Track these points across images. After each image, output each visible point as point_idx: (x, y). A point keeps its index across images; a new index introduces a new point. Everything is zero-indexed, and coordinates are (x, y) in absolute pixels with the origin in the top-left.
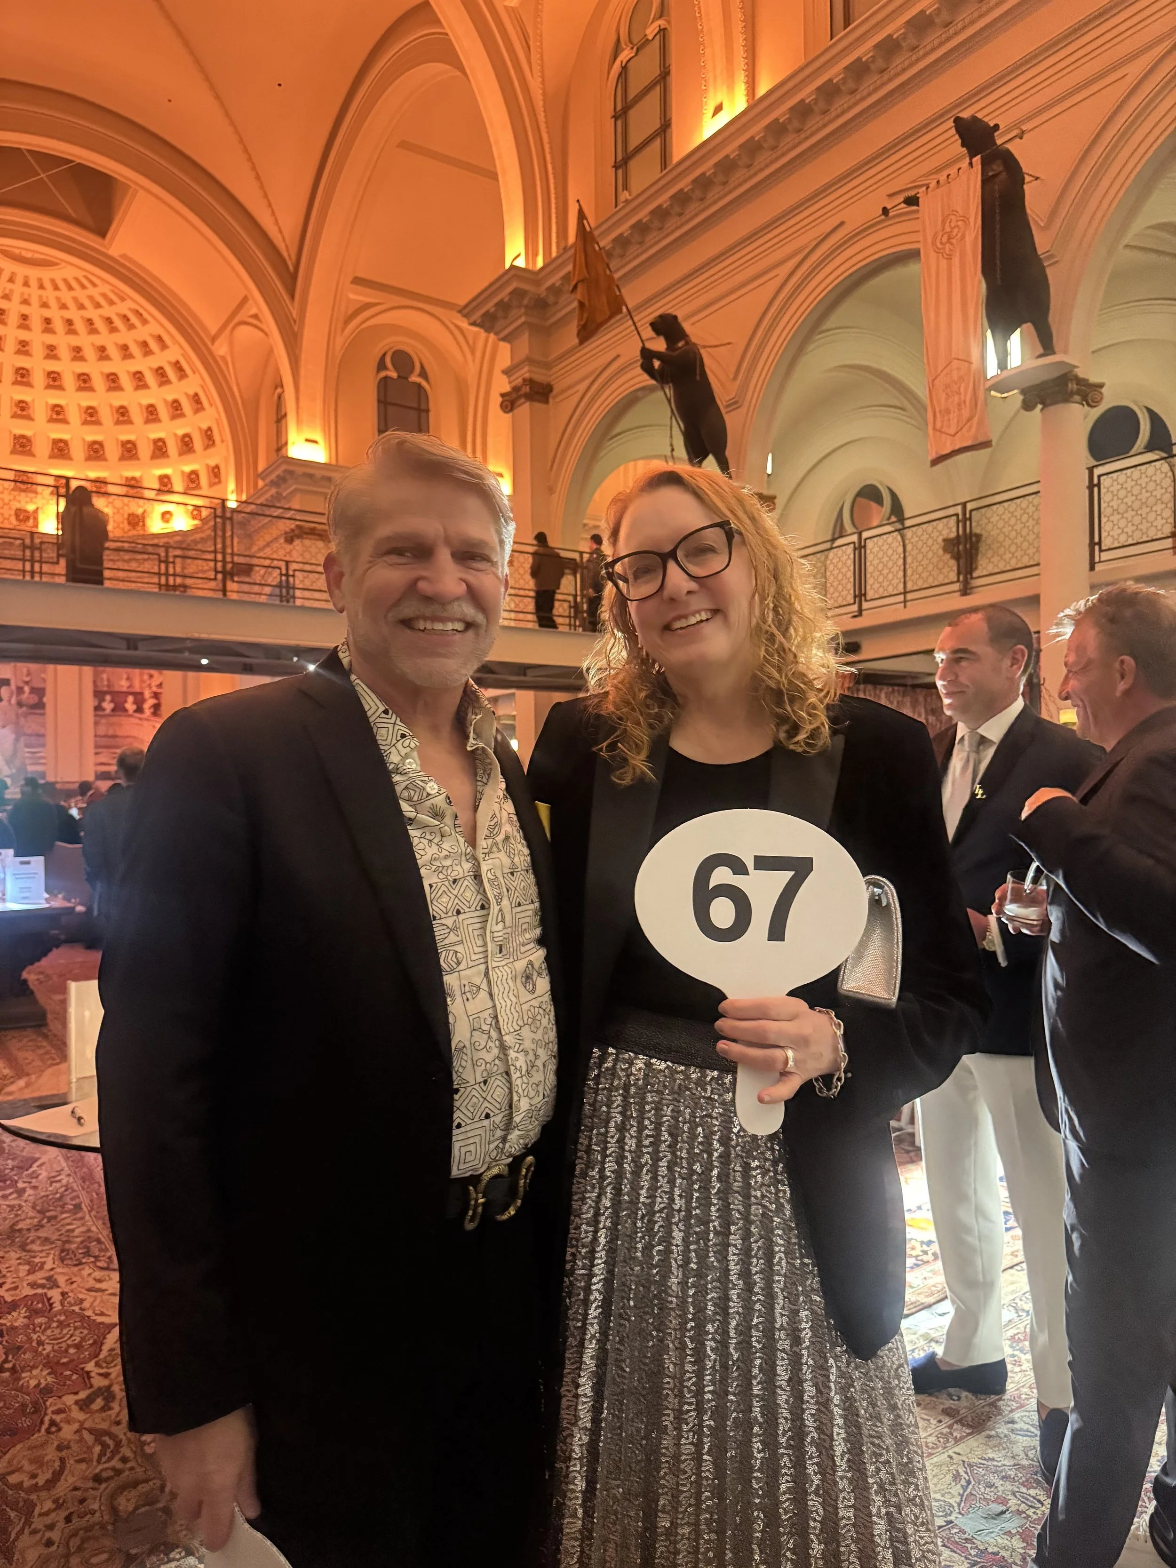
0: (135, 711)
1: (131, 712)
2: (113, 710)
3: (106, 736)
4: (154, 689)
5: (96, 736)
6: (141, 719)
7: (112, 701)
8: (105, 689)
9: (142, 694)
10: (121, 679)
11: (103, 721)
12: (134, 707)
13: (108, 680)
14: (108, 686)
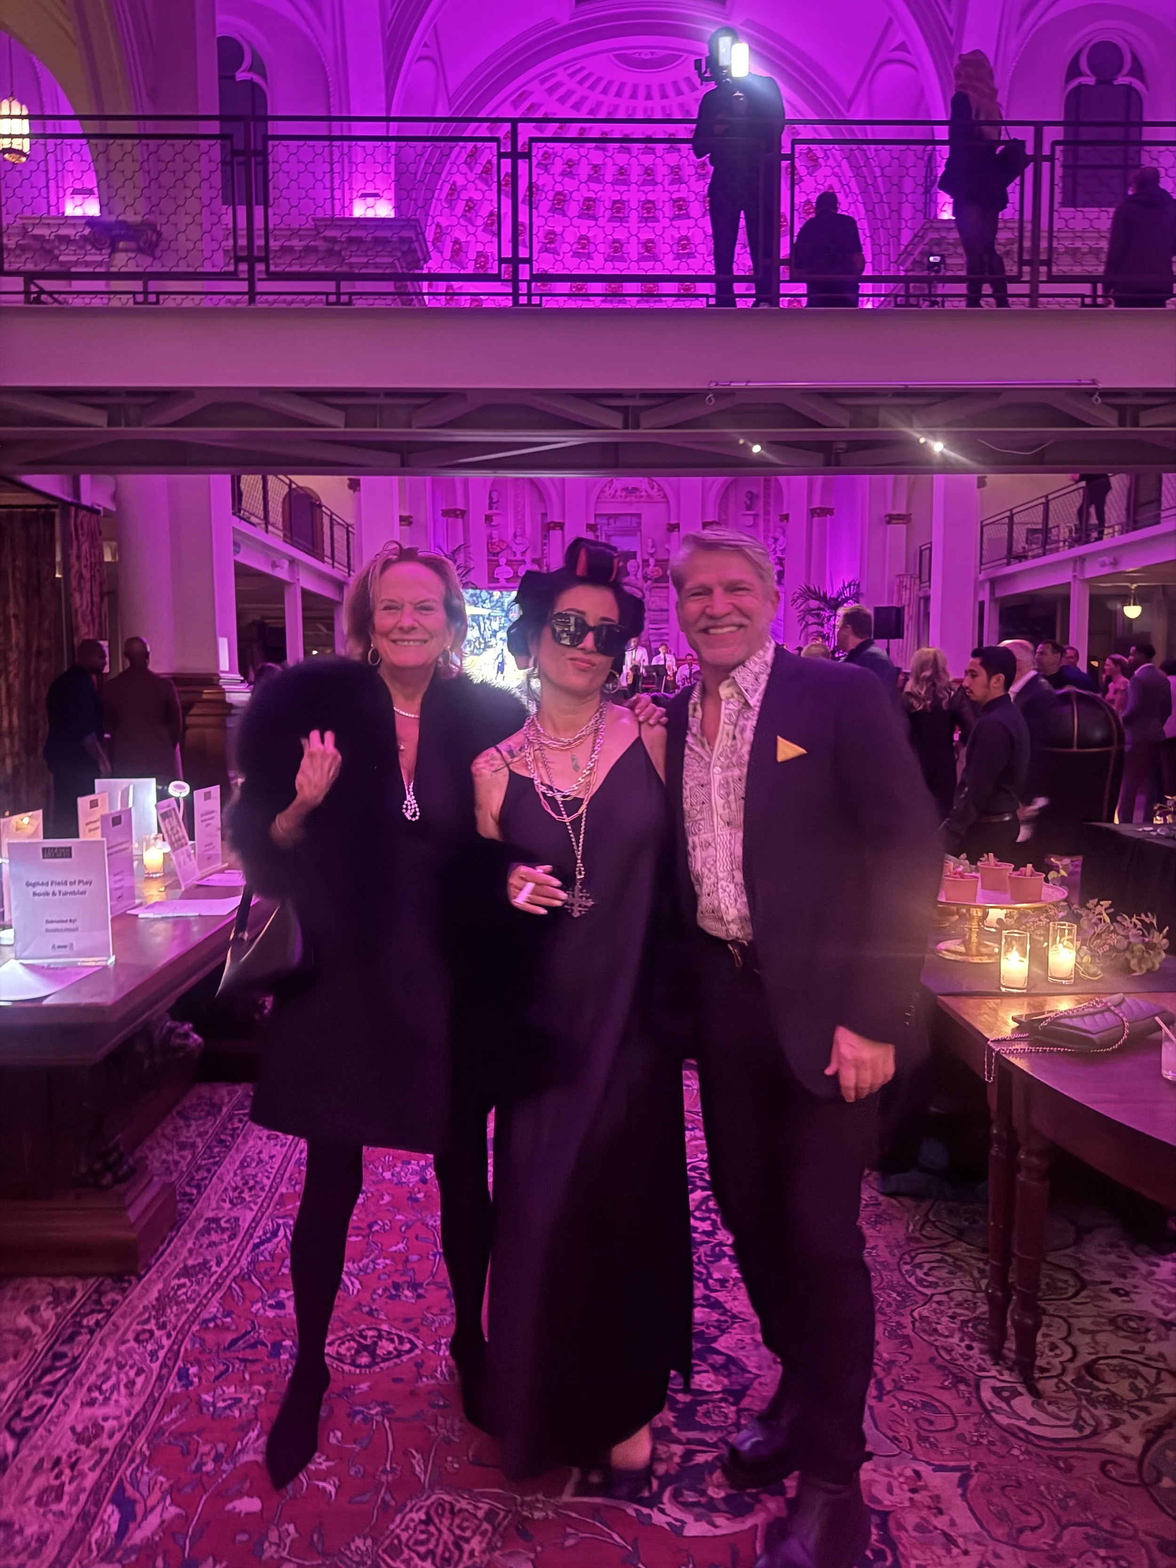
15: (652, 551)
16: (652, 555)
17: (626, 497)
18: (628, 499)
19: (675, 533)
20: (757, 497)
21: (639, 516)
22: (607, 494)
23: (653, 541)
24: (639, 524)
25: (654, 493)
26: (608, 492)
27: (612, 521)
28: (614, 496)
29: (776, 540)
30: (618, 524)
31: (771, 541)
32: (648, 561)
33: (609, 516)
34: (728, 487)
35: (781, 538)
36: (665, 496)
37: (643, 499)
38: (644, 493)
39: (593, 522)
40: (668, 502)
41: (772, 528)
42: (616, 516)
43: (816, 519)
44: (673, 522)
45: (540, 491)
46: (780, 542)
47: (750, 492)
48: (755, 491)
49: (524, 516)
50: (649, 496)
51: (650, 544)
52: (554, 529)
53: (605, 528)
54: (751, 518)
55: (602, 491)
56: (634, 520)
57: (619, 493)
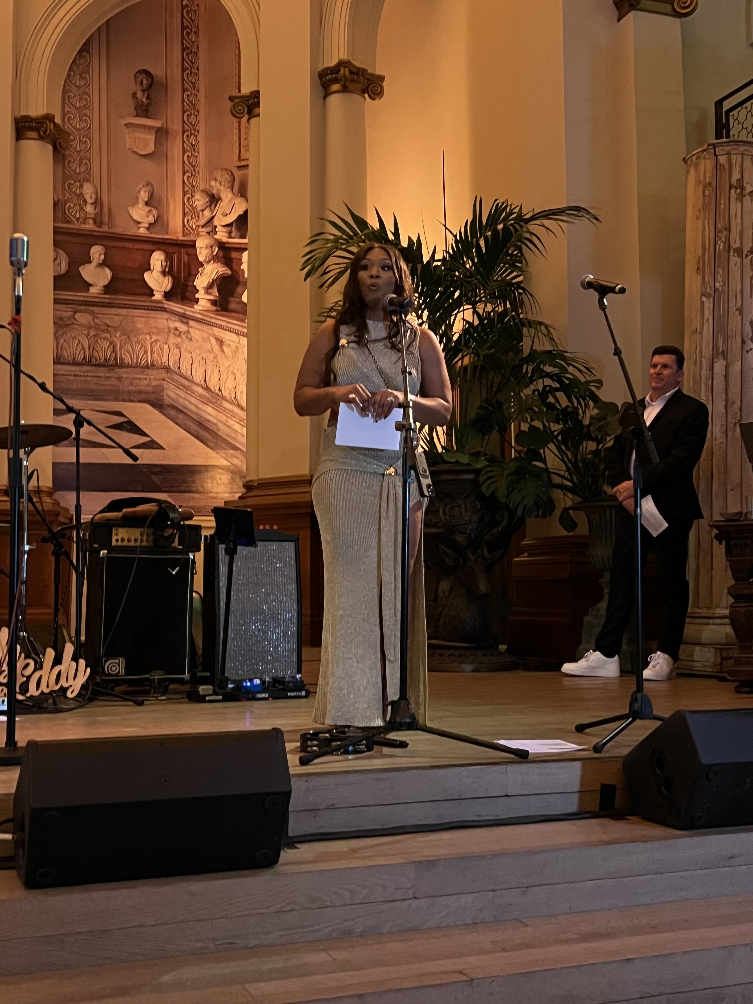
0: (168, 295)
1: (158, 296)
2: (107, 289)
3: (89, 362)
4: (222, 235)
5: (58, 361)
6: (184, 318)
7: (104, 264)
8: (90, 226)
9: (192, 245)
10: (135, 203)
11: (83, 318)
12: (167, 284)
13: (98, 202)
14: (97, 221)
20: (164, 86)
29: (214, 200)
31: (200, 201)
34: (85, 49)
35: (226, 196)
41: (201, 168)
43: (335, 100)
46: (223, 206)
47: (145, 72)
48: (158, 71)
54: (151, 138)
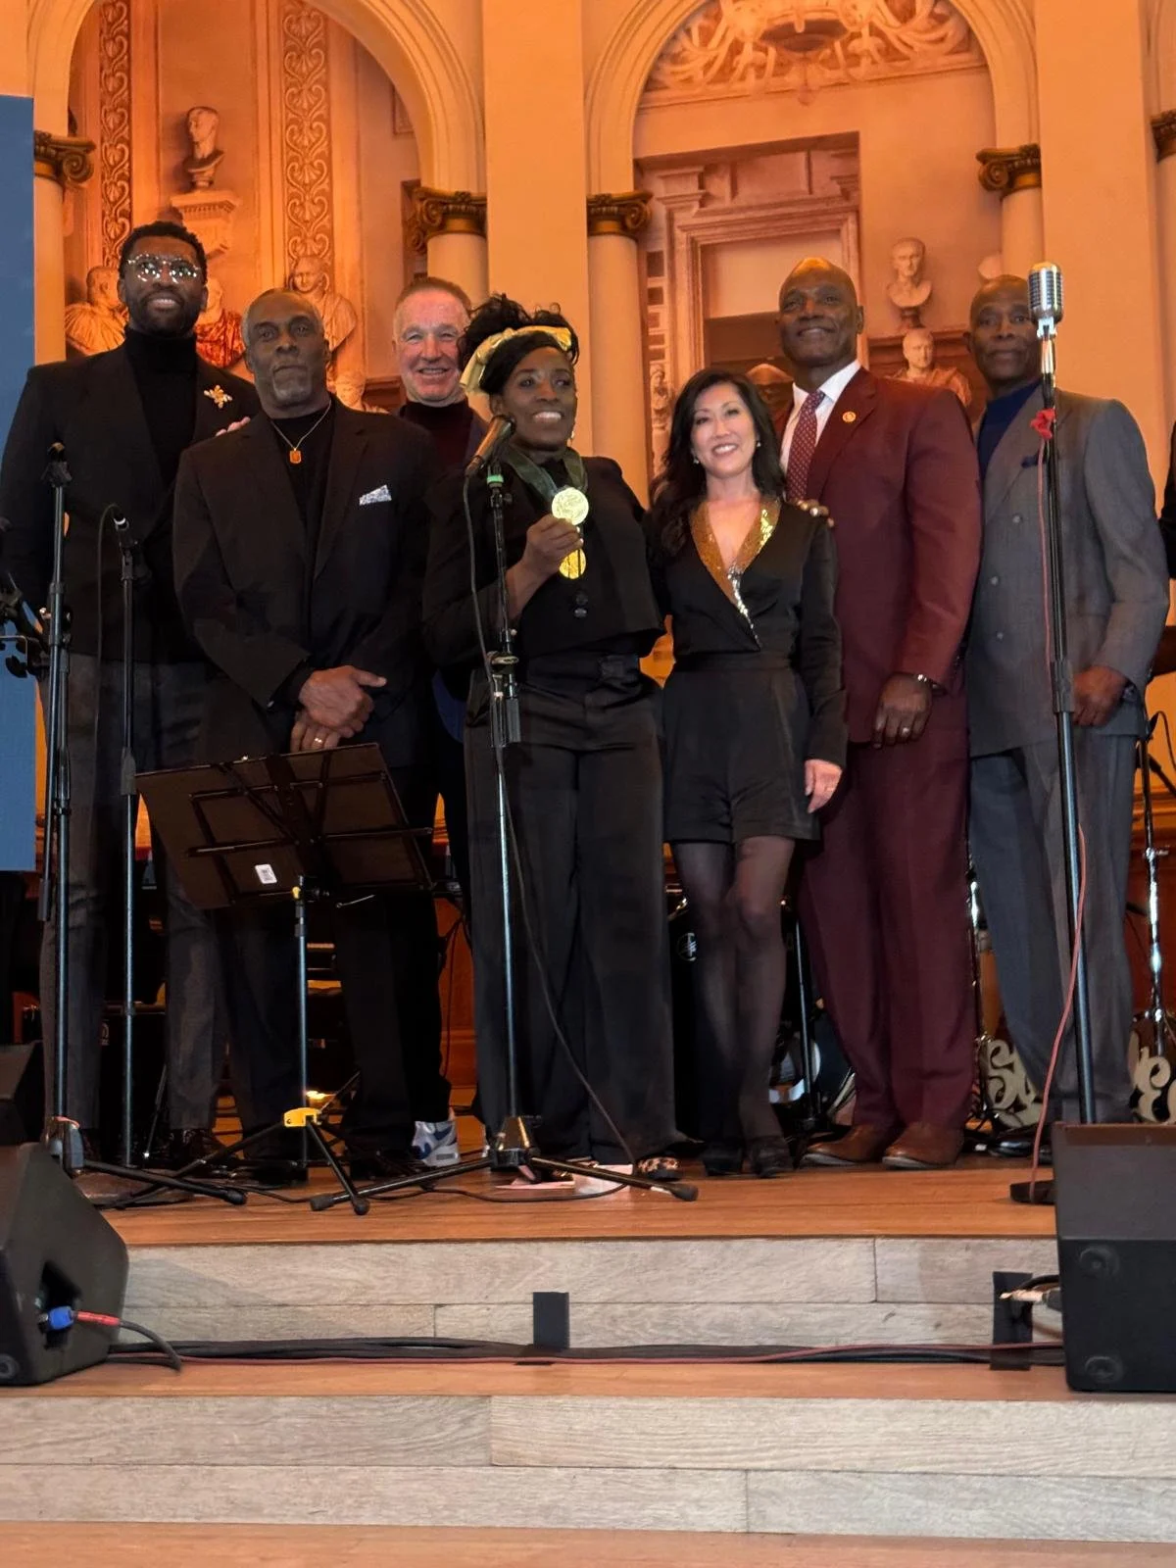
15: (918, 298)
16: (914, 317)
17: (782, 67)
18: (793, 78)
19: (1021, 201)
21: (847, 146)
22: (694, 65)
23: (922, 251)
24: (849, 186)
25: (913, 35)
26: (696, 56)
27: (720, 186)
28: (726, 71)
30: (748, 192)
32: (896, 346)
33: (707, 164)
36: (969, 40)
37: (863, 70)
38: (866, 43)
39: (622, 185)
40: (984, 67)
42: (736, 162)
44: (1009, 141)
45: (393, 89)
49: (326, 203)
50: (889, 52)
51: (905, 268)
52: (442, 229)
53: (687, 217)
55: (667, 55)
56: (826, 166)
57: (748, 54)
